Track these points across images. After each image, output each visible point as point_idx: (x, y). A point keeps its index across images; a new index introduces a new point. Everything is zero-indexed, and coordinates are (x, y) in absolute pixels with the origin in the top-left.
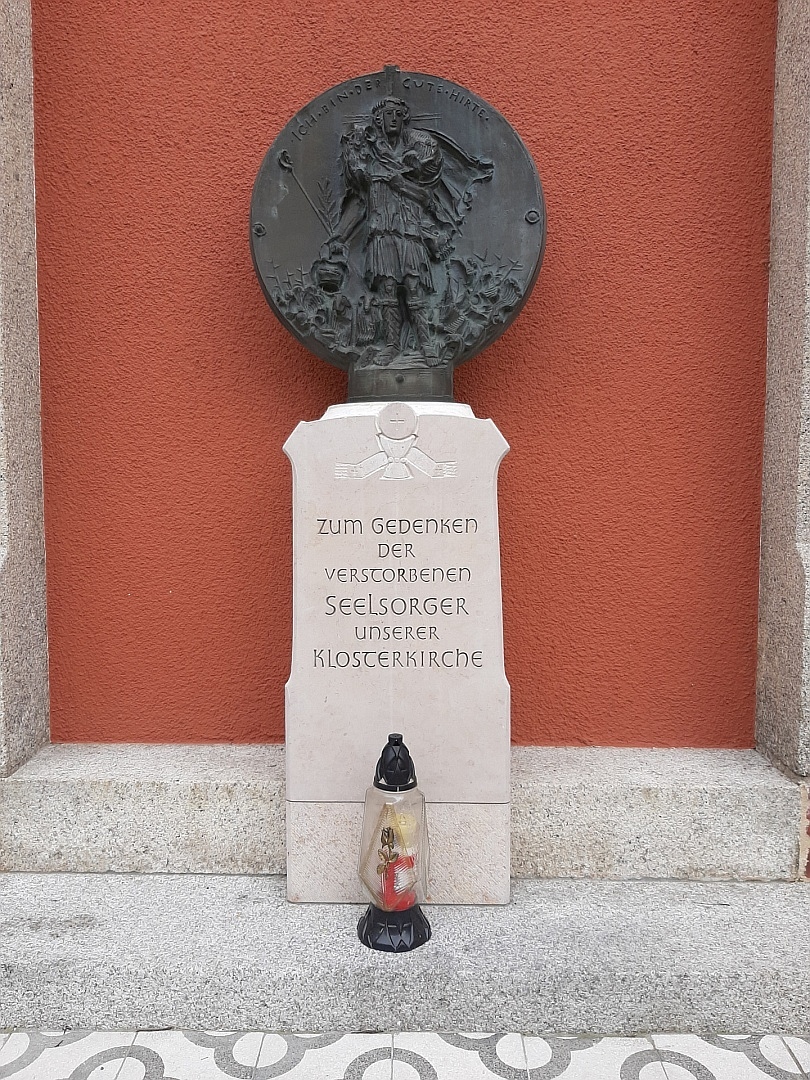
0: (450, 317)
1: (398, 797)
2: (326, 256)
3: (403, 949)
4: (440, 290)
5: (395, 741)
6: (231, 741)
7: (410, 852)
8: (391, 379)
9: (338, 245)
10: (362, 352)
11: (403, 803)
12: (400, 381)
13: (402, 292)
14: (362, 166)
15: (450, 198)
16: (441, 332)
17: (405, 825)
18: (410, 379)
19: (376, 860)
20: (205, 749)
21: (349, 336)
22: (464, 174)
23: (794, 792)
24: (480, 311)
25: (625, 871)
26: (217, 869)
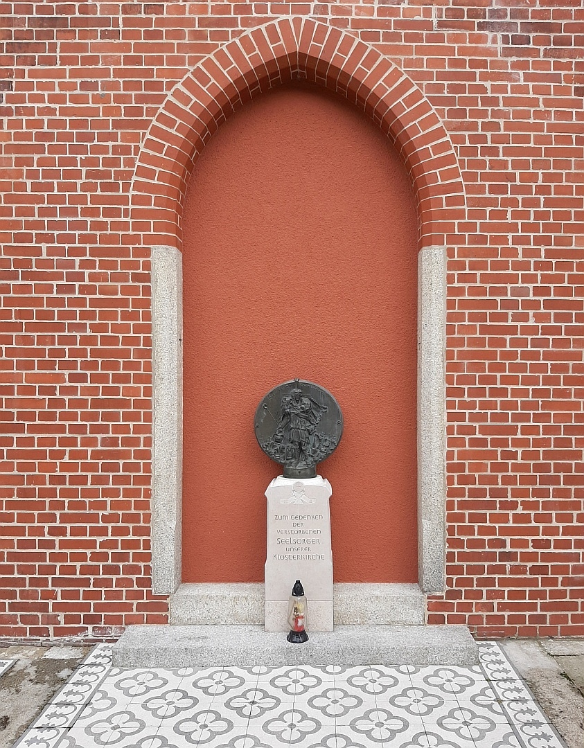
0: (315, 452)
1: (299, 598)
2: (277, 433)
3: (300, 642)
4: (312, 443)
5: (298, 582)
6: (243, 582)
7: (302, 614)
8: (297, 472)
9: (281, 430)
10: (288, 462)
11: (300, 600)
12: (299, 472)
13: (300, 444)
14: (288, 410)
15: (315, 416)
16: (312, 456)
17: (301, 607)
18: (302, 472)
19: (292, 616)
20: (235, 584)
21: (284, 457)
22: (319, 409)
23: (422, 597)
24: (324, 450)
25: (370, 622)
26: (242, 623)
